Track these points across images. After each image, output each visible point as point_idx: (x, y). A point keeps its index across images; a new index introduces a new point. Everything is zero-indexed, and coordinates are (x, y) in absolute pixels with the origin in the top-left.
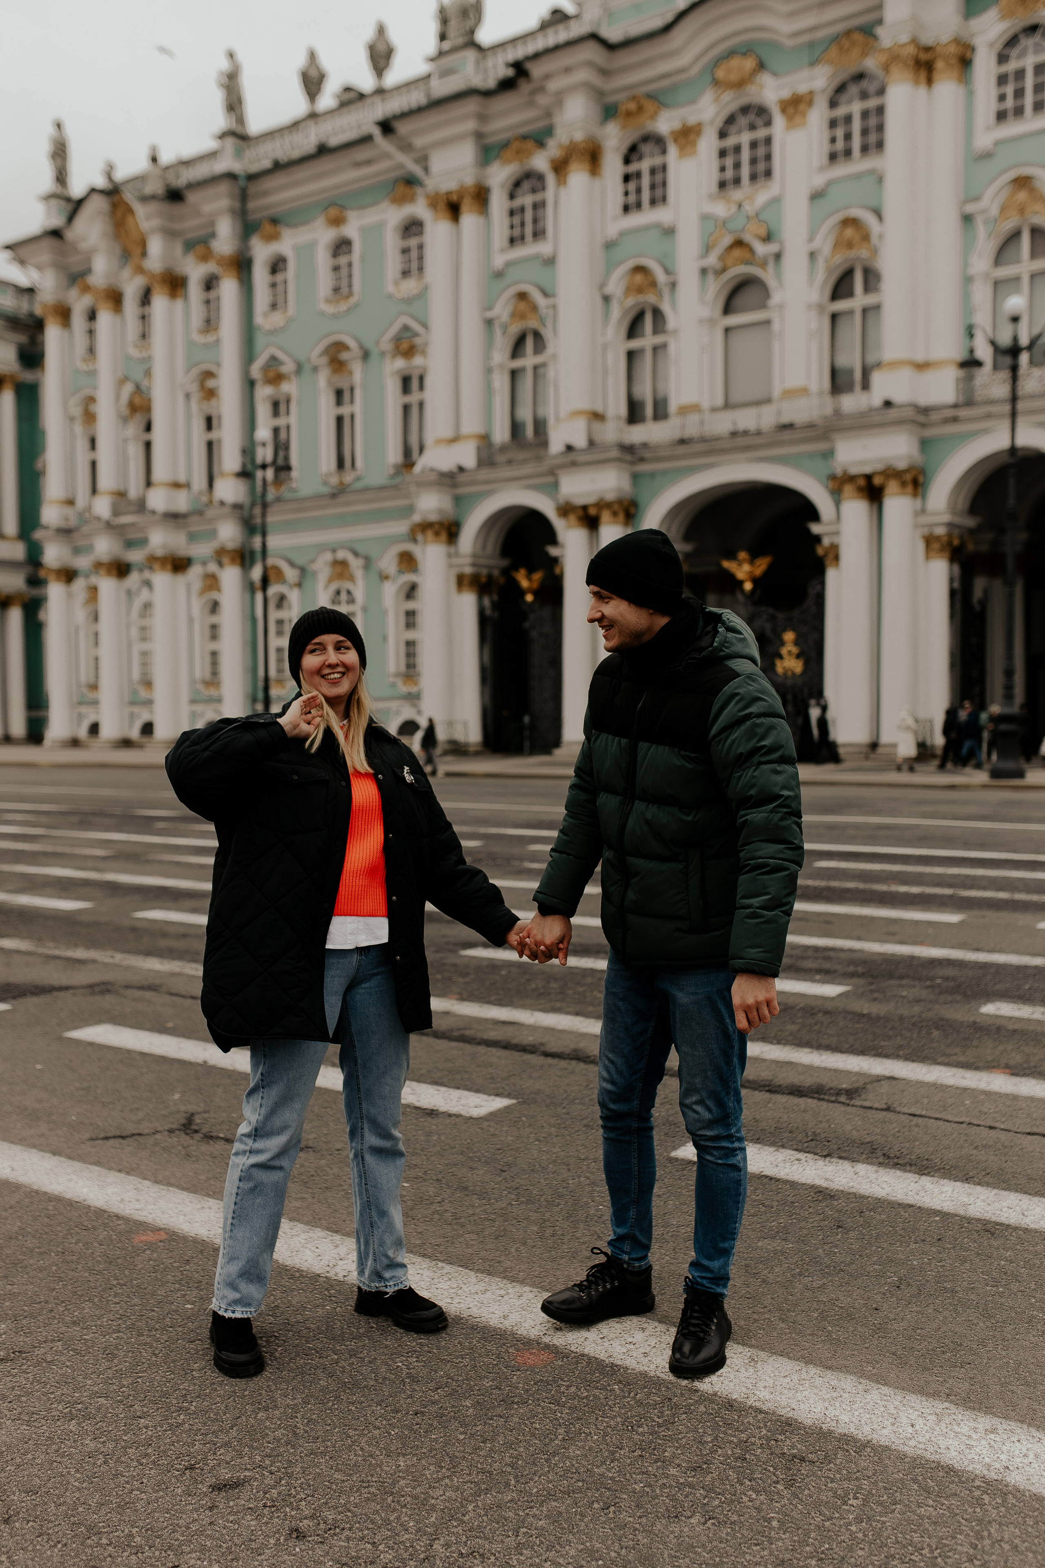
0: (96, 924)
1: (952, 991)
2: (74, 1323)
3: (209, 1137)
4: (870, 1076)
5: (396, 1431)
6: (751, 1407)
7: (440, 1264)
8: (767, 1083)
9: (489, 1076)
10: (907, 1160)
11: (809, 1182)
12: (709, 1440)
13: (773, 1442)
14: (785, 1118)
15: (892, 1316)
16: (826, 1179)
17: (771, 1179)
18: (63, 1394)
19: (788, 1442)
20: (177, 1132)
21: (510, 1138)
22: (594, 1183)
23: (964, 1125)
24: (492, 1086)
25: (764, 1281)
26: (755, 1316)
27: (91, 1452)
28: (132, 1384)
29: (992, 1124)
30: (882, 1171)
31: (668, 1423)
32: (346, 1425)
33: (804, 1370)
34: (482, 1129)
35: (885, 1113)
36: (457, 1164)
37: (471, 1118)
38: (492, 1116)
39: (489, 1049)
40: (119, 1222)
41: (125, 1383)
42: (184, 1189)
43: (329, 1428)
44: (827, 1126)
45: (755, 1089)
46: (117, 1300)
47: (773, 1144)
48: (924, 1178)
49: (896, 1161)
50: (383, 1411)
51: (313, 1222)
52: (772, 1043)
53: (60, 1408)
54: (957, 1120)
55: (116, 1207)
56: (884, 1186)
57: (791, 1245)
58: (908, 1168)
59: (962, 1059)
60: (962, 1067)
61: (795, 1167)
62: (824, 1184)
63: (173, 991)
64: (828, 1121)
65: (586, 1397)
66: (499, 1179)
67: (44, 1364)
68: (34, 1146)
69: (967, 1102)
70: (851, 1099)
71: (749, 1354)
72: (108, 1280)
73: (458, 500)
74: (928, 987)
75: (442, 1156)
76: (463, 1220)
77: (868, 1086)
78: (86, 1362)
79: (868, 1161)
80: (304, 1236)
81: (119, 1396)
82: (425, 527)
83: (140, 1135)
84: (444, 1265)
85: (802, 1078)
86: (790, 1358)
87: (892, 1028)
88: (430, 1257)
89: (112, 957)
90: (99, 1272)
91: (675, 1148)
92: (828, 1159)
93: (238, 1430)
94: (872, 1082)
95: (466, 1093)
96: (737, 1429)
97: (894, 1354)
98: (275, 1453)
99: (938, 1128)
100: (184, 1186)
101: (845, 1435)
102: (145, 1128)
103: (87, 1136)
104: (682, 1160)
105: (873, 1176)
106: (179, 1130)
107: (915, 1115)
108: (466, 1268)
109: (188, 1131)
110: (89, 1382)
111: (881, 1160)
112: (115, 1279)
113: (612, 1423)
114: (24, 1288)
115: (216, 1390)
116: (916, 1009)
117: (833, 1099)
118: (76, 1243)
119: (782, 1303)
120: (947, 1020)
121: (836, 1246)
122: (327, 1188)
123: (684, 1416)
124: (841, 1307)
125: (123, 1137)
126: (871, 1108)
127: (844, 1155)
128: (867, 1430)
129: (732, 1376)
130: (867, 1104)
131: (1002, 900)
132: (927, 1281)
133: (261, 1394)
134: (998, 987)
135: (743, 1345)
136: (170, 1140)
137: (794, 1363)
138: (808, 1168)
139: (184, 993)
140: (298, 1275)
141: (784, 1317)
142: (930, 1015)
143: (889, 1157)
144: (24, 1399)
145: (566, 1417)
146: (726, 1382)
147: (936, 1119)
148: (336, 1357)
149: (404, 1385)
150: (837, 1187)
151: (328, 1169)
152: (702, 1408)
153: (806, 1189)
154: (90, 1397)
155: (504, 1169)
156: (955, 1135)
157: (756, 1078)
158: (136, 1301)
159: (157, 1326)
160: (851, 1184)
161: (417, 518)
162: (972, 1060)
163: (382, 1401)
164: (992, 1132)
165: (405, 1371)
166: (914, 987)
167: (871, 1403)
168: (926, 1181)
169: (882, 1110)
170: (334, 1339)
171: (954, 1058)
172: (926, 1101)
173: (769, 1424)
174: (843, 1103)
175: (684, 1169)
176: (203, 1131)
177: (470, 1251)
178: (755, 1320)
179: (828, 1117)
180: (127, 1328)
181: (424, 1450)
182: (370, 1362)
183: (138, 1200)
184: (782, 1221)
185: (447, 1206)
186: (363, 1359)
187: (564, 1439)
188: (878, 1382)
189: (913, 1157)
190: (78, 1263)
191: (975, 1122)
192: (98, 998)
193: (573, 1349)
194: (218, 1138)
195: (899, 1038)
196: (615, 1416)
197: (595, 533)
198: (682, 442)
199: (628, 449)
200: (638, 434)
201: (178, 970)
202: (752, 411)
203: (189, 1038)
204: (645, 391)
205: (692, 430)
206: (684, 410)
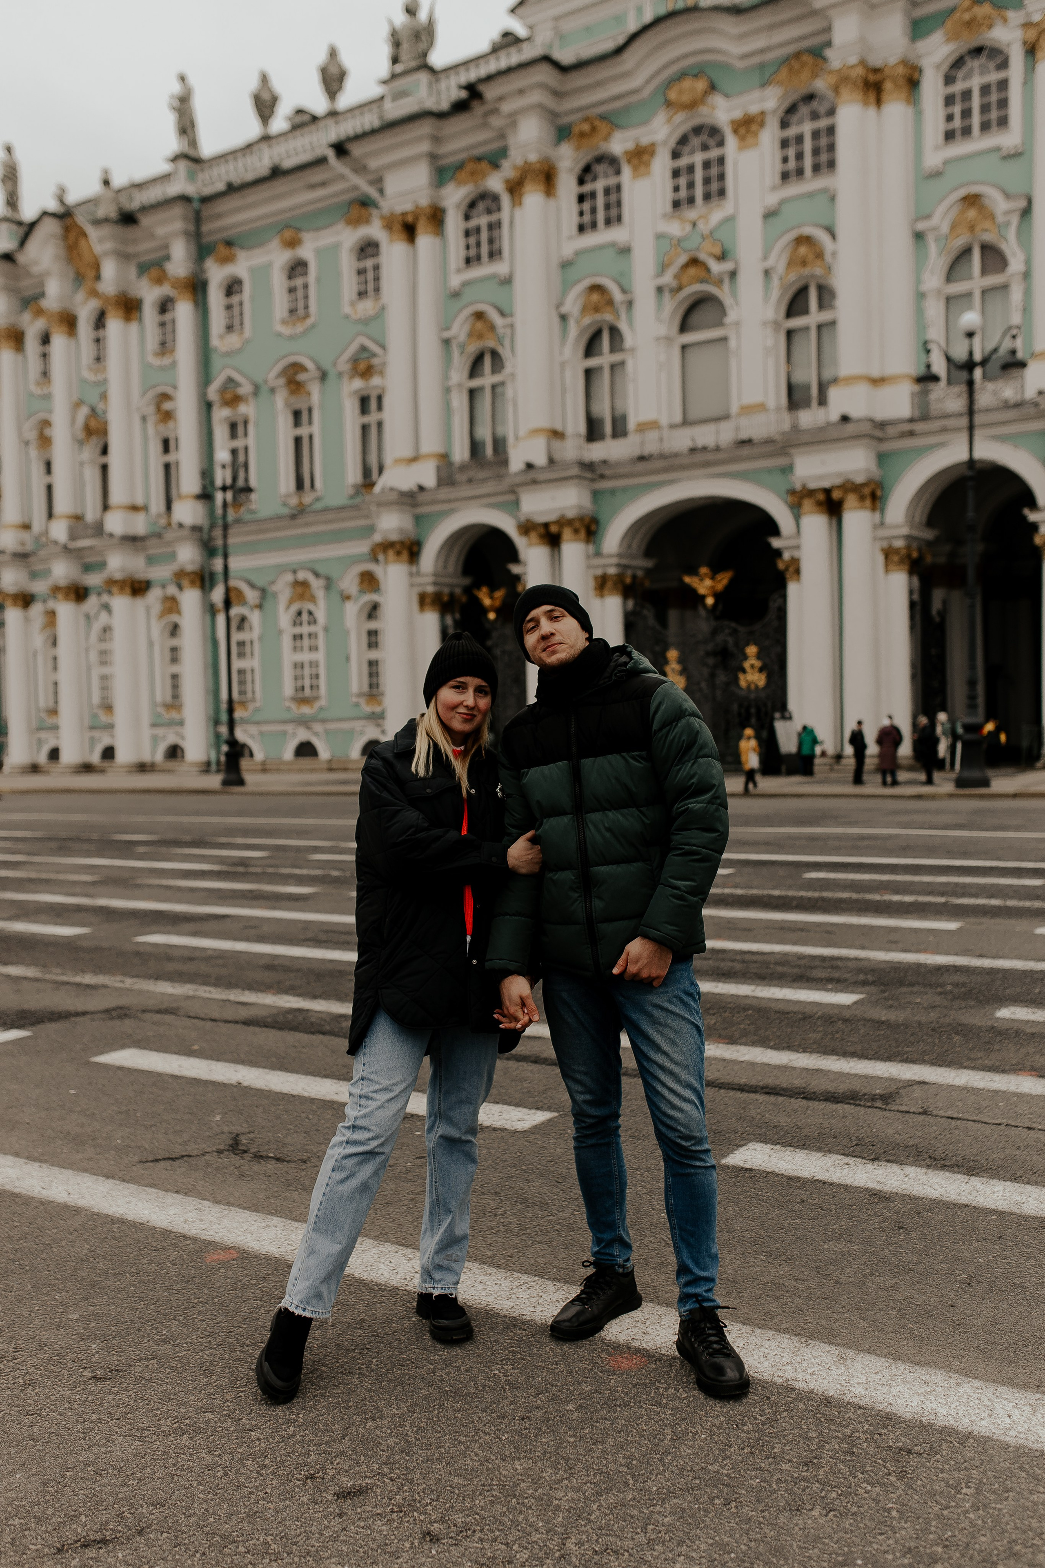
0: (98, 949)
1: (966, 996)
2: (164, 1341)
3: (259, 1157)
4: (900, 1081)
5: (507, 1436)
6: (849, 1403)
7: (516, 1275)
8: (801, 1090)
9: (525, 1090)
10: (952, 1162)
11: (862, 1185)
12: (814, 1435)
13: (877, 1436)
14: (826, 1124)
15: (968, 1312)
16: (879, 1182)
17: (824, 1183)
18: (169, 1410)
19: (891, 1436)
20: (227, 1153)
21: (558, 1150)
22: (650, 1192)
23: (1002, 1127)
24: (531, 1099)
25: (837, 1282)
26: (835, 1316)
27: (208, 1465)
28: (235, 1398)
29: (1030, 1125)
30: (932, 1173)
31: (772, 1421)
32: (455, 1432)
33: (893, 1367)
34: (530, 1142)
35: (923, 1117)
36: (512, 1177)
37: (516, 1131)
38: (537, 1129)
39: (521, 1063)
40: (188, 1242)
41: (228, 1398)
42: (245, 1208)
43: (439, 1435)
44: (869, 1131)
45: (791, 1097)
46: (201, 1317)
47: (819, 1150)
48: (973, 1178)
49: (943, 1162)
50: (489, 1418)
51: (382, 1237)
52: (798, 1051)
53: (168, 1423)
54: (994, 1121)
55: (180, 1227)
56: (936, 1187)
57: (856, 1247)
58: (956, 1169)
59: (987, 1062)
60: (989, 1071)
61: (845, 1172)
62: (878, 1187)
63: (192, 1014)
64: (869, 1126)
65: (686, 1398)
66: (556, 1190)
67: (143, 1382)
68: (85, 1170)
69: (1001, 1104)
70: (888, 1104)
71: (837, 1353)
72: (189, 1299)
73: (418, 519)
74: (941, 994)
75: (496, 1169)
76: (529, 1231)
77: (901, 1091)
78: (185, 1378)
79: (915, 1163)
80: (375, 1251)
81: (225, 1410)
82: (386, 546)
83: (189, 1156)
84: (519, 1275)
85: (835, 1084)
86: (877, 1355)
87: (913, 1034)
88: (504, 1268)
89: (122, 982)
90: (178, 1292)
91: (724, 1156)
92: (876, 1163)
93: (350, 1440)
94: (904, 1087)
95: (506, 1107)
96: (840, 1425)
97: (978, 1348)
98: (391, 1461)
99: (978, 1130)
100: (245, 1205)
101: (945, 1427)
102: (193, 1149)
103: (136, 1158)
104: (734, 1167)
105: (924, 1178)
106: (228, 1150)
107: (952, 1118)
108: (542, 1277)
109: (237, 1152)
110: (192, 1398)
111: (928, 1162)
112: (196, 1298)
113: (716, 1422)
114: (107, 1308)
115: (319, 1402)
116: (933, 1015)
117: (869, 1104)
118: (149, 1264)
119: (859, 1303)
120: (965, 1025)
121: (900, 1247)
122: (387, 1203)
123: (785, 1413)
124: (917, 1305)
125: (174, 1159)
126: (908, 1112)
127: (891, 1158)
128: (966, 1421)
129: (825, 1374)
130: (904, 1108)
131: (994, 907)
132: (996, 1278)
133: (365, 1405)
134: (1008, 992)
135: (829, 1343)
136: (220, 1160)
137: (883, 1360)
138: (859, 1171)
139: (203, 1016)
140: (377, 1288)
141: (863, 1316)
142: (947, 1020)
143: (935, 1159)
144: (130, 1416)
145: (671, 1418)
146: (820, 1380)
147: (974, 1121)
148: (432, 1367)
149: (505, 1392)
150: (890, 1190)
151: (385, 1186)
152: (801, 1406)
153: (861, 1192)
154: (196, 1412)
155: (560, 1180)
156: (995, 1136)
157: (789, 1086)
158: (221, 1318)
159: (248, 1342)
160: (904, 1186)
161: (378, 538)
162: (997, 1064)
163: (487, 1407)
164: (1031, 1133)
165: (503, 1379)
166: (927, 993)
167: (965, 1396)
168: (975, 1181)
169: (920, 1113)
170: (426, 1349)
171: (980, 1061)
172: (960, 1104)
173: (869, 1419)
174: (880, 1108)
175: (736, 1176)
176: (252, 1151)
177: (542, 1260)
178: (836, 1320)
179: (868, 1122)
180: (218, 1345)
181: (538, 1454)
182: (467, 1371)
183: (201, 1220)
184: (843, 1223)
185: (511, 1218)
186: (459, 1368)
187: (673, 1439)
188: (967, 1375)
189: (959, 1159)
190: (155, 1283)
191: (1013, 1124)
192: (118, 1023)
193: (663, 1352)
194: (268, 1157)
195: (921, 1044)
196: (718, 1415)
197: (556, 551)
198: (642, 458)
199: (588, 467)
200: (597, 451)
201: (191, 993)
202: (711, 428)
203: (218, 1060)
204: (603, 409)
205: (651, 447)
206: (643, 427)
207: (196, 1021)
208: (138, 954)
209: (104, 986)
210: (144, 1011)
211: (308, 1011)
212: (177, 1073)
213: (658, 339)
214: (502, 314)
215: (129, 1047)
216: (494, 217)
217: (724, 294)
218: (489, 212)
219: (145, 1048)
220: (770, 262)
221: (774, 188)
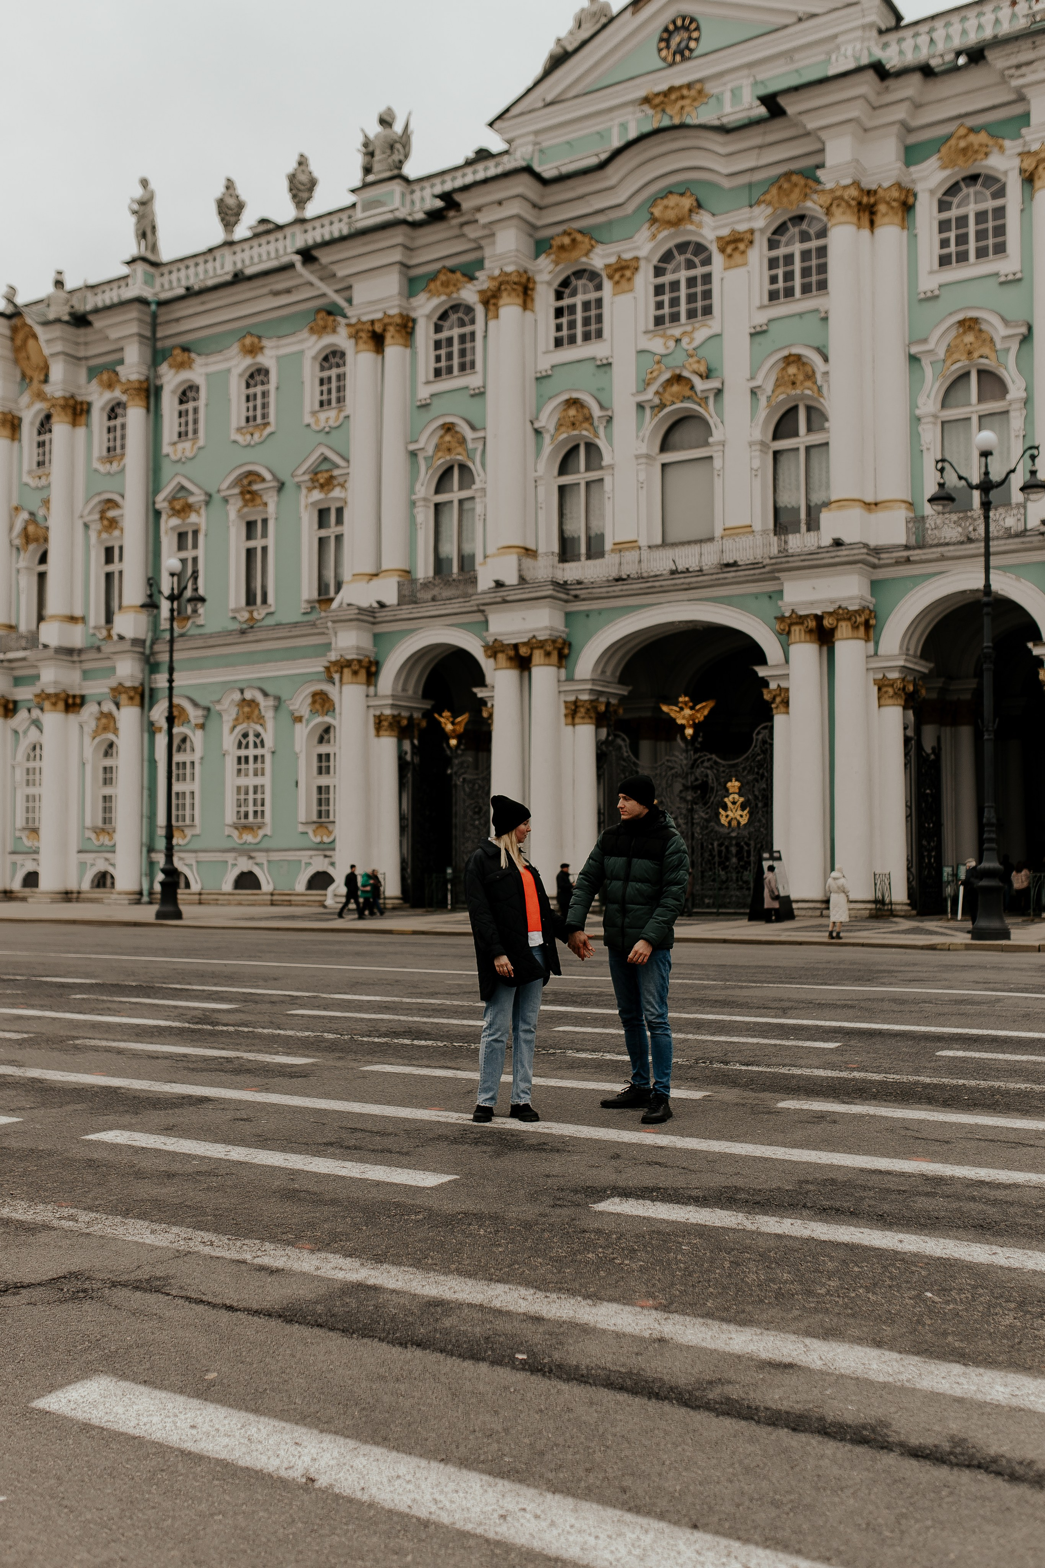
0: (33, 1154)
39: (805, 1439)
63: (193, 1293)
73: (377, 638)
82: (342, 665)
89: (73, 1218)
139: (212, 1298)
161: (333, 656)
192: (73, 1311)
197: (526, 674)
198: (619, 579)
199: (562, 586)
200: (571, 572)
201: (182, 1245)
202: (696, 549)
203: (256, 1411)
204: (577, 527)
205: (629, 568)
206: (620, 547)
207: (201, 1308)
208: (91, 1163)
209: (47, 1227)
210: (114, 1285)
211: (375, 1288)
212: (189, 1446)
213: (637, 457)
214: (473, 428)
215: (96, 1371)
216: (467, 329)
217: (709, 413)
218: (462, 324)
219: (124, 1377)
220: (757, 382)
221: (762, 307)
